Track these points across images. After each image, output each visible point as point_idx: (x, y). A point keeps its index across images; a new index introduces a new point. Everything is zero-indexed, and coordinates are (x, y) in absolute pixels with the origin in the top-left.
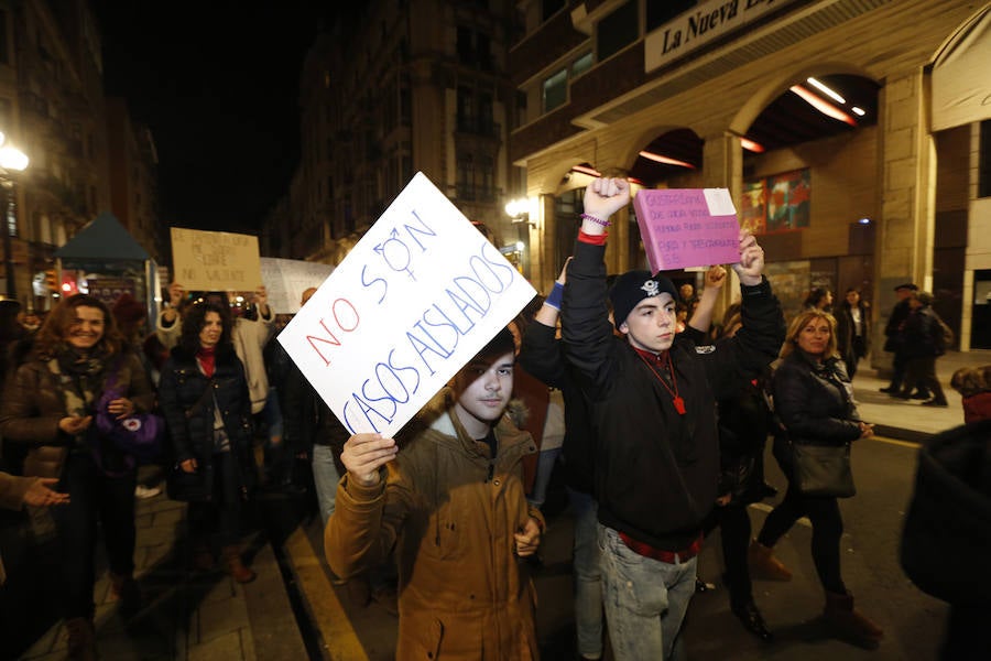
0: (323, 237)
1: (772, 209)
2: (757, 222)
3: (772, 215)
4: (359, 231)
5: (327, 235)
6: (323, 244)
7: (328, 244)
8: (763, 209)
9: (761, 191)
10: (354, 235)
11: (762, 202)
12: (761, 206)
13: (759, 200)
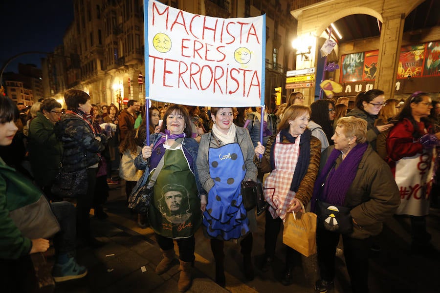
0: (96, 68)
1: (429, 62)
2: (417, 69)
3: (429, 66)
4: (127, 64)
5: (99, 68)
6: (96, 73)
7: (100, 73)
8: (423, 62)
9: (423, 51)
10: (123, 67)
11: (422, 57)
12: (421, 60)
13: (420, 56)
